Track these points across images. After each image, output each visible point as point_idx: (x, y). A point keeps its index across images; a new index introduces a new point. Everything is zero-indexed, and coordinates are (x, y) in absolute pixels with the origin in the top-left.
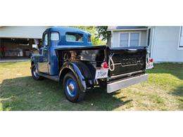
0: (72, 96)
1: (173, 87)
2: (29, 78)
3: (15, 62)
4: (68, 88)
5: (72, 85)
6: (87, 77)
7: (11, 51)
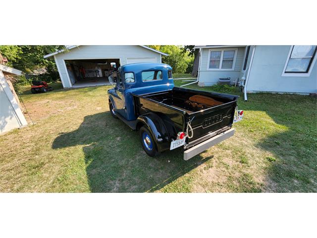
0: (149, 149)
1: (264, 136)
2: (106, 113)
3: (95, 88)
4: (145, 141)
5: (147, 138)
6: (163, 133)
7: (90, 72)
